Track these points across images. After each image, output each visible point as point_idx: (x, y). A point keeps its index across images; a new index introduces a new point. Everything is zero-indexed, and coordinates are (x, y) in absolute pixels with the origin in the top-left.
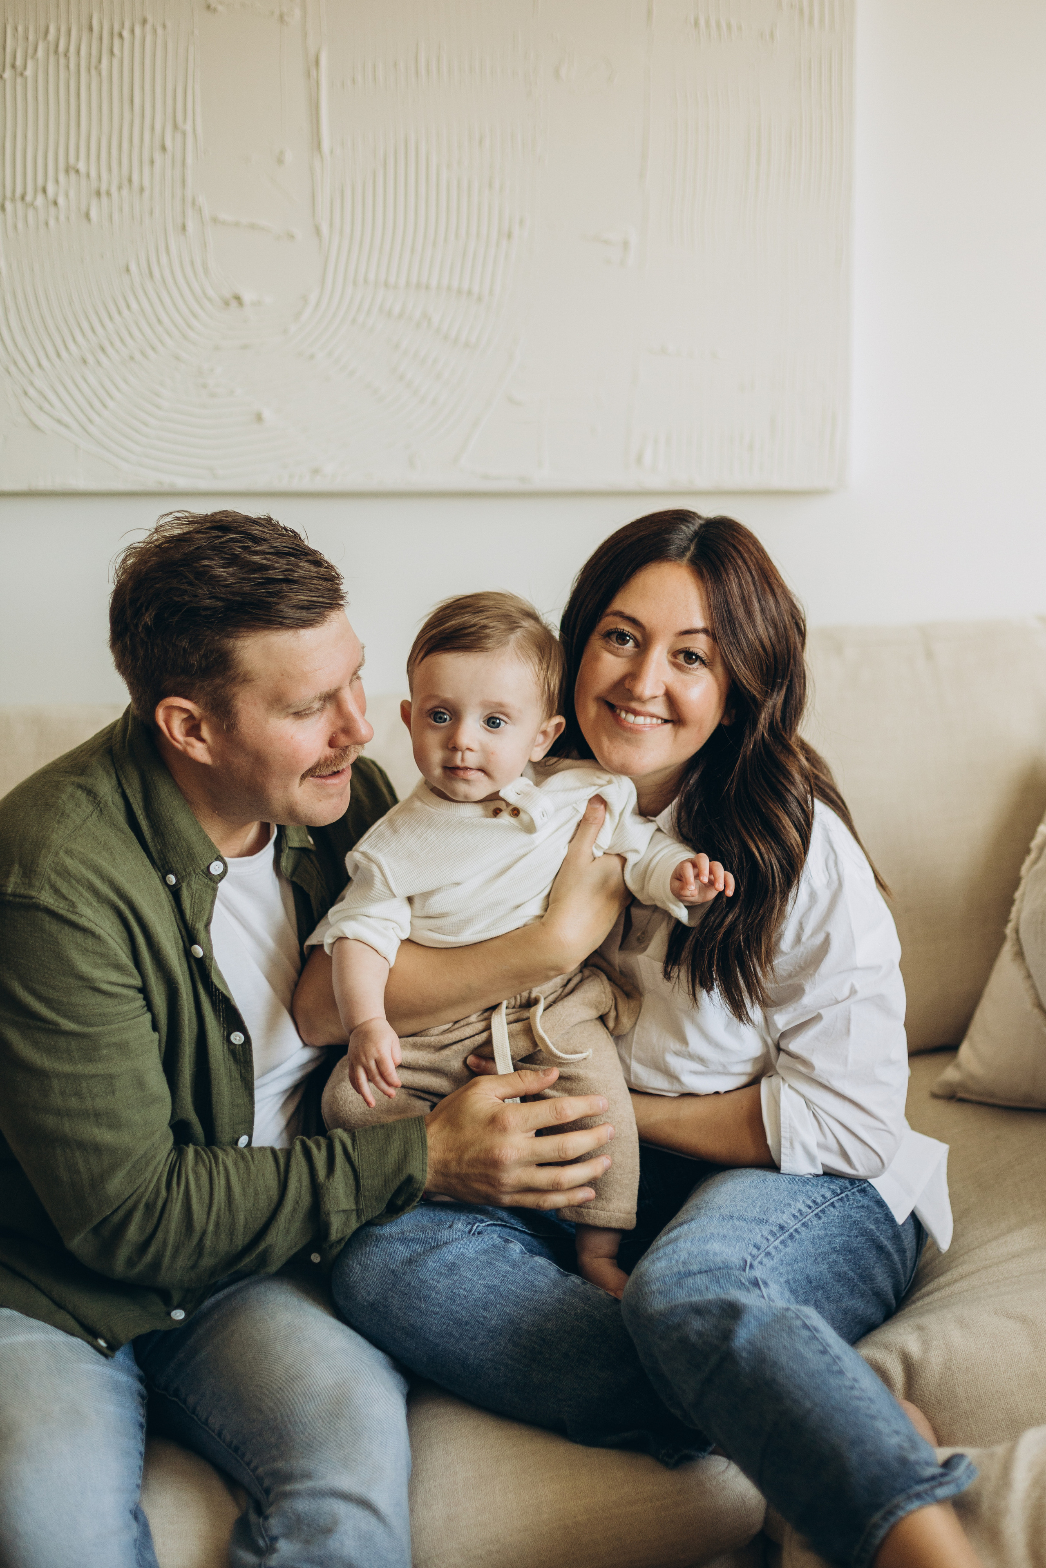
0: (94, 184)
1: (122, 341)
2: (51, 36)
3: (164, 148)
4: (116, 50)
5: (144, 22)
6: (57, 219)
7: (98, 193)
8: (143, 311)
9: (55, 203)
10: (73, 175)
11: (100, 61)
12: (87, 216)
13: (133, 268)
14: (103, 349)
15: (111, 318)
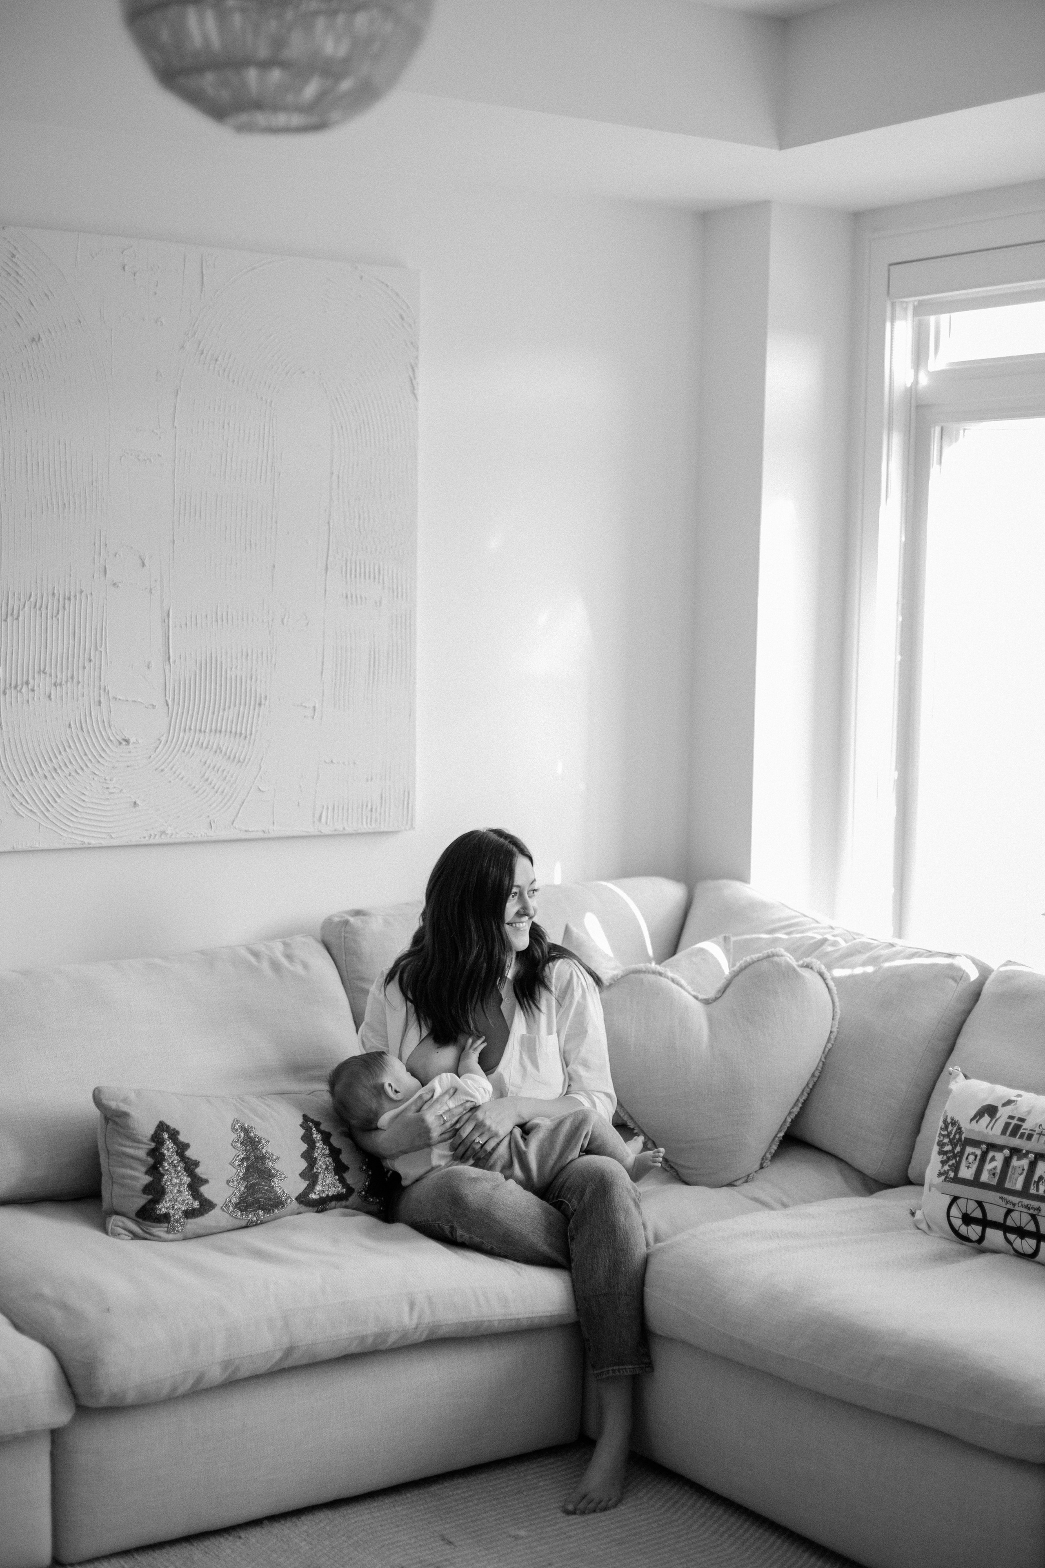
0: (53, 680)
1: (66, 765)
2: (32, 599)
3: (90, 661)
4: (66, 606)
5: (82, 592)
6: (34, 699)
7: (55, 685)
8: (77, 749)
9: (33, 690)
10: (42, 675)
11: (58, 614)
12: (50, 696)
13: (72, 725)
14: (55, 769)
15: (60, 753)
